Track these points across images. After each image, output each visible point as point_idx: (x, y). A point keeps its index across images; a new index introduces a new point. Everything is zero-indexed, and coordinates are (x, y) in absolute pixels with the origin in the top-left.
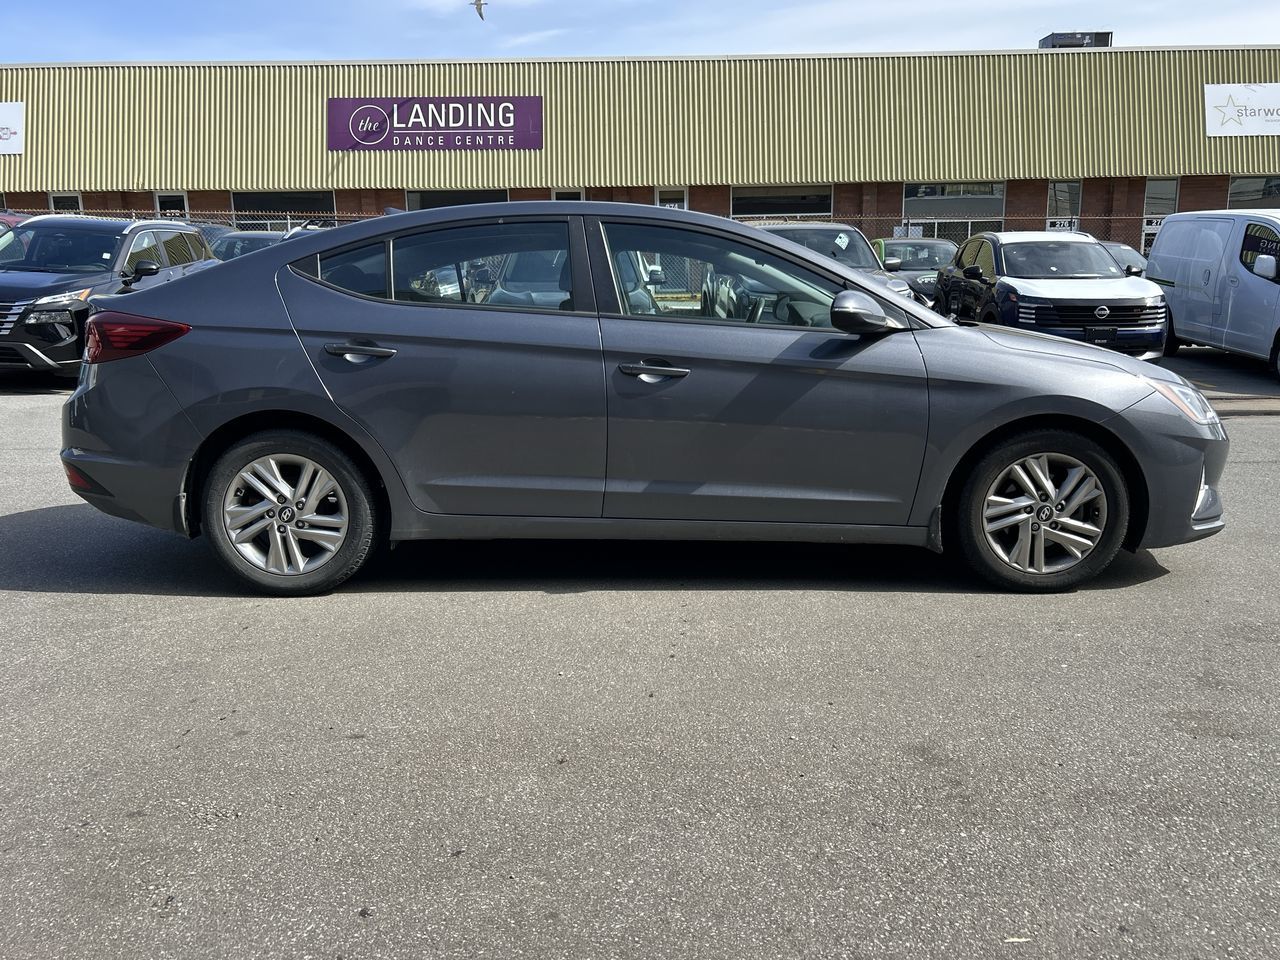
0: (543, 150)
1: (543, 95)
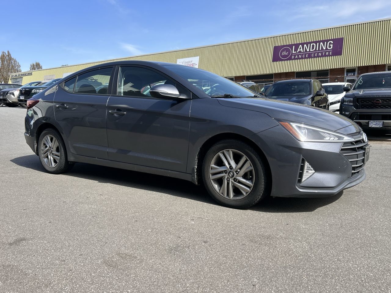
0: (342, 55)
1: (344, 37)
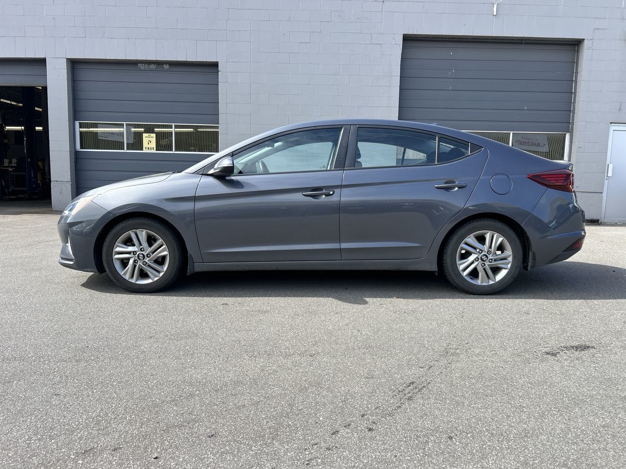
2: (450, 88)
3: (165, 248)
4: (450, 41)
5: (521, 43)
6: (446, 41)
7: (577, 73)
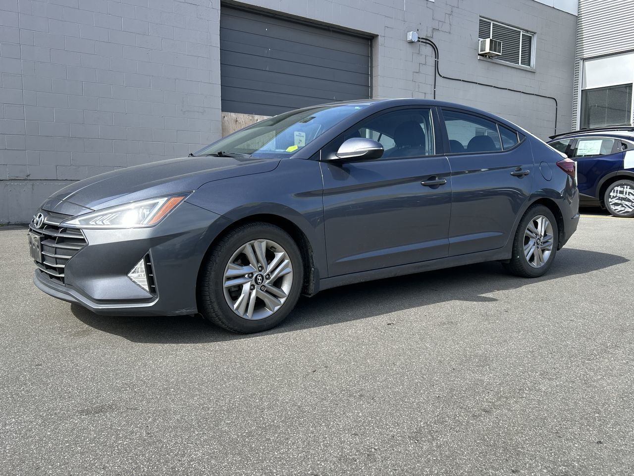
2: (268, 69)
3: (288, 263)
4: (264, 15)
5: (329, 30)
6: (260, 14)
7: (372, 67)
